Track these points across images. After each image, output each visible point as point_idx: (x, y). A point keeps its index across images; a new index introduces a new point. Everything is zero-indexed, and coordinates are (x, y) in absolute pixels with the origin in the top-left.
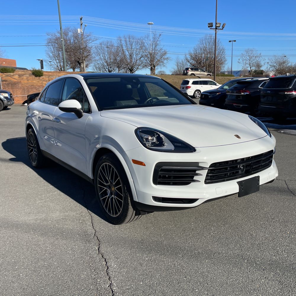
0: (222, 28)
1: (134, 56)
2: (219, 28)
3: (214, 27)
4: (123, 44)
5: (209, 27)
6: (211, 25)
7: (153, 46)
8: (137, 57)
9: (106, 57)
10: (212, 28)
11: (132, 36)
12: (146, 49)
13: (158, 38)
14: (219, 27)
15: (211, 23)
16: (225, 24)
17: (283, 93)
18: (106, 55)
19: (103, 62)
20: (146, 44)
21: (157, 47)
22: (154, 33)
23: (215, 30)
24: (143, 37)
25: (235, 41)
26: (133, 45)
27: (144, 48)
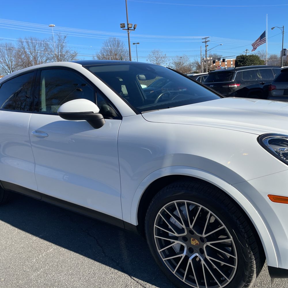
0: (134, 29)
1: (39, 59)
2: (131, 29)
3: (126, 28)
4: (25, 46)
5: (121, 27)
6: (123, 26)
7: (59, 48)
8: (42, 60)
9: (7, 61)
10: (125, 28)
11: (34, 38)
12: (51, 51)
13: (63, 41)
14: (131, 27)
15: (123, 24)
16: (136, 25)
17: (228, 86)
18: (7, 58)
19: (3, 66)
20: (51, 46)
21: (63, 49)
22: (58, 35)
23: (127, 30)
24: (47, 39)
25: (139, 43)
26: (36, 47)
27: (49, 50)
